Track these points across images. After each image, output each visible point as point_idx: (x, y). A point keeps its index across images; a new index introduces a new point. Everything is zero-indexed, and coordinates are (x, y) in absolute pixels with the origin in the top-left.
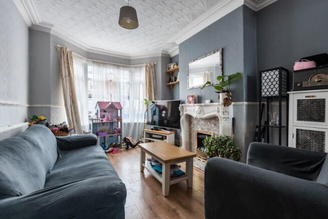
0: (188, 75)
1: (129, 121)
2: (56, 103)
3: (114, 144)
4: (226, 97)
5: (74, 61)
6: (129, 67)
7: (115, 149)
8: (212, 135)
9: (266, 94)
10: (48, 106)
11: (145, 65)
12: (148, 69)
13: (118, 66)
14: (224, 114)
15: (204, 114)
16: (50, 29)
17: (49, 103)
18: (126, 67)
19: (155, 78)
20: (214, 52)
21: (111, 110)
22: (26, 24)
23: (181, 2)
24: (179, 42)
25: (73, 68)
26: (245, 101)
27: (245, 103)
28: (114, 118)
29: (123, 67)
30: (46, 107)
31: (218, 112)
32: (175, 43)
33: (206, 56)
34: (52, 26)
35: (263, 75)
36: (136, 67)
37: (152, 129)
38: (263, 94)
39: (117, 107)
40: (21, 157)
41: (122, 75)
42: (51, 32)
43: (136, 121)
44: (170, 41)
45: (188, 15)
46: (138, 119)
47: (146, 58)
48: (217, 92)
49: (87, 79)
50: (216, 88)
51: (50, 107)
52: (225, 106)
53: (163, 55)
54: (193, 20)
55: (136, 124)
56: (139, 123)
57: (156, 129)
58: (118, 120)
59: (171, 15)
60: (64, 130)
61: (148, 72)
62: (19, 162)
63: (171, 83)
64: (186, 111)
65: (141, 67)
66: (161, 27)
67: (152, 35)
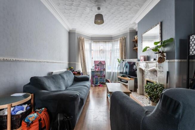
0: (142, 42)
1: (110, 71)
2: (78, 62)
3: (102, 82)
4: (160, 56)
5: (85, 42)
6: (112, 41)
7: (101, 85)
8: (155, 82)
9: (193, 53)
10: (75, 63)
11: (120, 39)
12: (121, 41)
13: (105, 42)
14: (159, 69)
15: (149, 68)
16: (75, 31)
17: (75, 61)
18: (110, 41)
19: (125, 46)
20: (156, 25)
21: (100, 65)
22: (67, 31)
23: (127, 1)
24: (137, 22)
25: (84, 46)
26: (177, 59)
27: (176, 60)
28: (102, 69)
29: (108, 41)
30: (74, 64)
31: (157, 67)
32: (135, 23)
33: (151, 29)
34: (76, 29)
35: (191, 38)
36: (115, 41)
37: (121, 76)
38: (191, 53)
39: (103, 63)
40: (55, 80)
41: (108, 46)
42: (76, 32)
43: (114, 71)
44: (132, 22)
45: (135, 6)
46: (115, 70)
47: (120, 35)
48: (156, 53)
49: (91, 50)
50: (153, 50)
51: (75, 64)
52: (159, 62)
53: (131, 31)
54: (140, 8)
55: (114, 72)
56: (116, 72)
57: (123, 76)
58: (103, 70)
59: (125, 9)
60: (79, 73)
61: (121, 43)
62: (54, 82)
63: (135, 48)
64: (140, 66)
65: (118, 40)
66: (122, 17)
67: (119, 22)
